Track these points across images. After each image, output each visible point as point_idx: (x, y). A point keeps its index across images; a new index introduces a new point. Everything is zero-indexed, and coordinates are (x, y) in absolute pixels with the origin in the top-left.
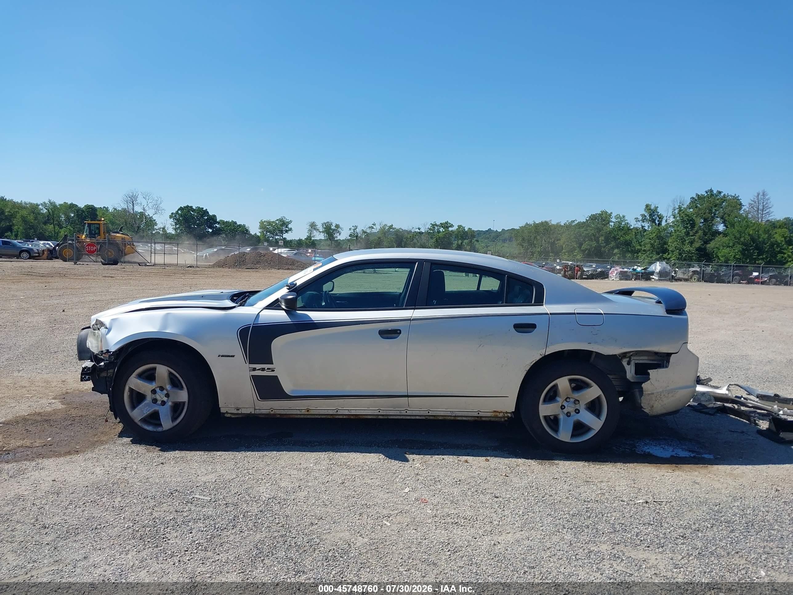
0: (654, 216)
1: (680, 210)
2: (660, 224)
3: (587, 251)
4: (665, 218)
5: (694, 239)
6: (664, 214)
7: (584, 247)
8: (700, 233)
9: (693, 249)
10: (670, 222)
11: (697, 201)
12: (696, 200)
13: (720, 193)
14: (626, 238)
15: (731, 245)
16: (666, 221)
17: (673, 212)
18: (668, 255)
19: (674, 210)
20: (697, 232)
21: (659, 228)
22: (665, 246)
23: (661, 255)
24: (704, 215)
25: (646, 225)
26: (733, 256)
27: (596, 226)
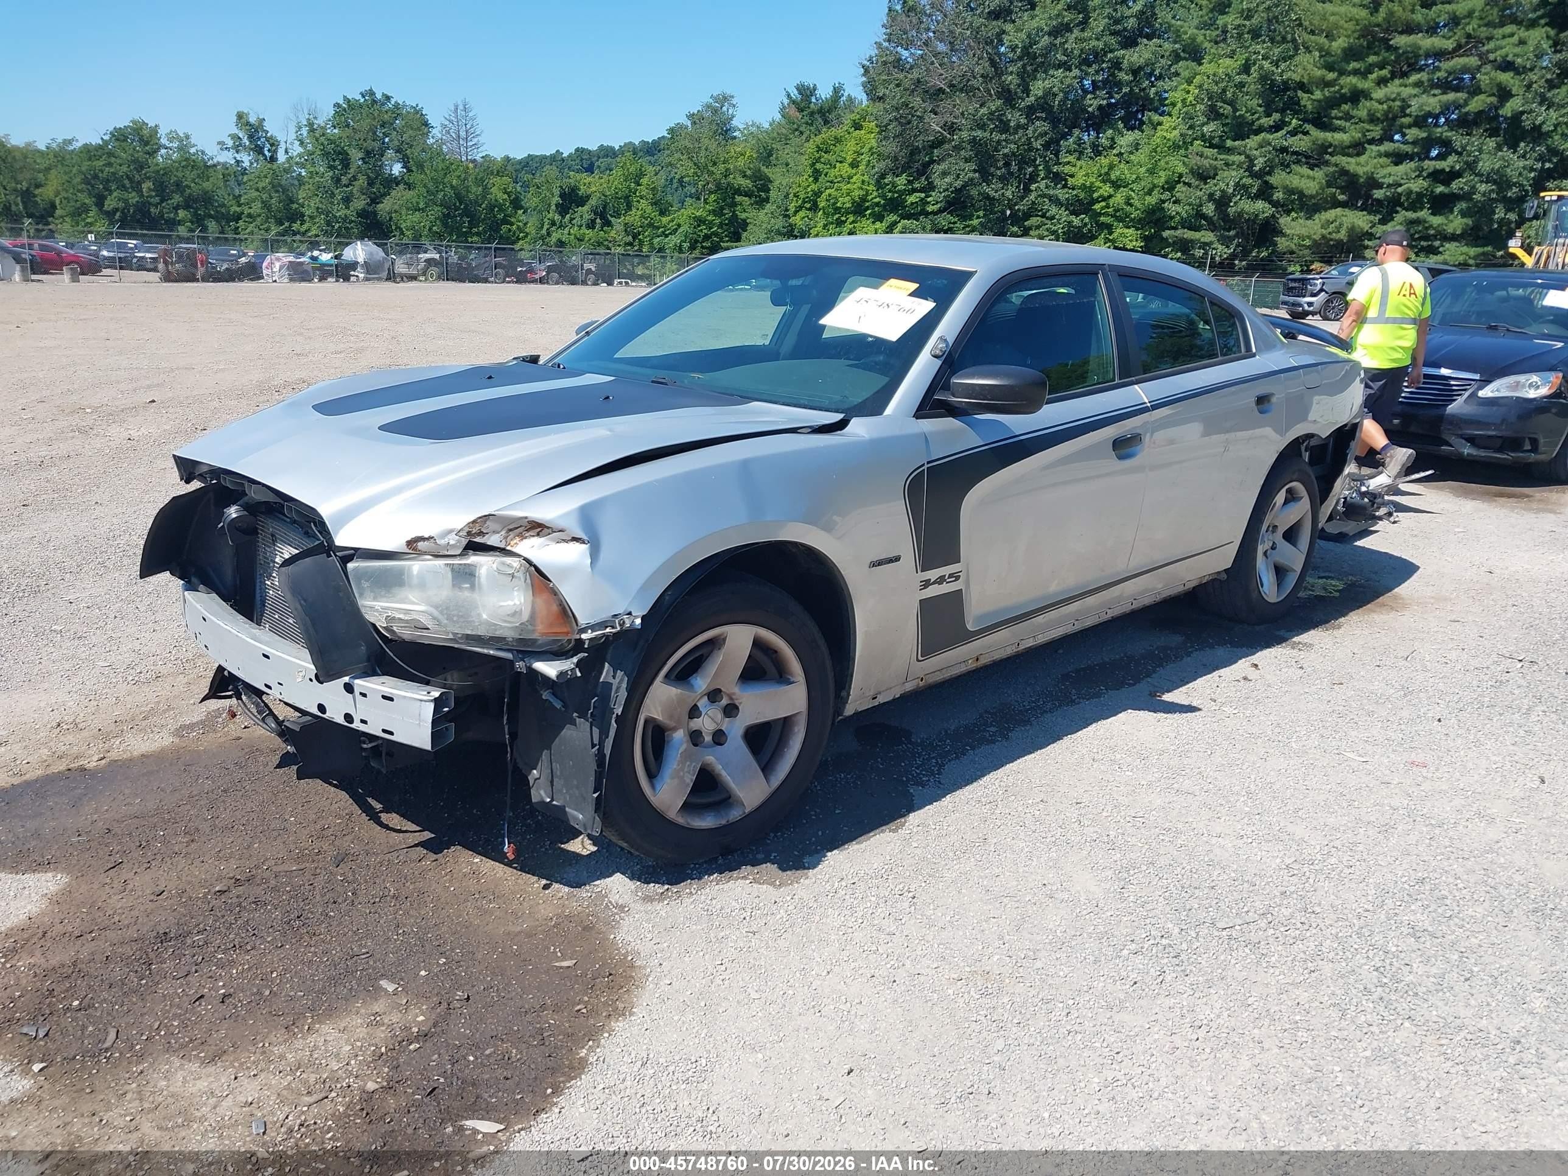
0: (259, 139)
1: (312, 130)
2: (273, 159)
3: (118, 214)
4: (283, 146)
5: (351, 192)
6: (280, 137)
7: (110, 203)
8: (362, 181)
9: (351, 213)
10: (295, 154)
11: (346, 111)
12: (344, 110)
13: (388, 98)
14: (204, 185)
15: (421, 205)
16: (286, 152)
17: (297, 132)
18: (301, 224)
19: (300, 128)
20: (355, 178)
21: (274, 167)
22: (295, 206)
23: (287, 224)
24: (365, 144)
25: (246, 159)
26: (427, 227)
27: (132, 156)
